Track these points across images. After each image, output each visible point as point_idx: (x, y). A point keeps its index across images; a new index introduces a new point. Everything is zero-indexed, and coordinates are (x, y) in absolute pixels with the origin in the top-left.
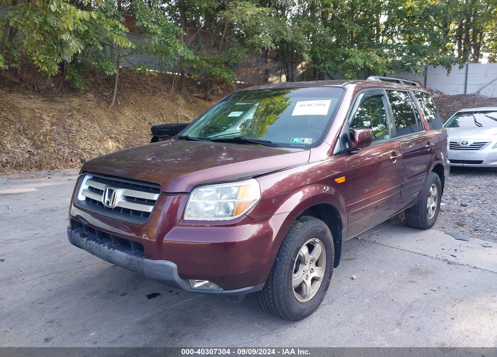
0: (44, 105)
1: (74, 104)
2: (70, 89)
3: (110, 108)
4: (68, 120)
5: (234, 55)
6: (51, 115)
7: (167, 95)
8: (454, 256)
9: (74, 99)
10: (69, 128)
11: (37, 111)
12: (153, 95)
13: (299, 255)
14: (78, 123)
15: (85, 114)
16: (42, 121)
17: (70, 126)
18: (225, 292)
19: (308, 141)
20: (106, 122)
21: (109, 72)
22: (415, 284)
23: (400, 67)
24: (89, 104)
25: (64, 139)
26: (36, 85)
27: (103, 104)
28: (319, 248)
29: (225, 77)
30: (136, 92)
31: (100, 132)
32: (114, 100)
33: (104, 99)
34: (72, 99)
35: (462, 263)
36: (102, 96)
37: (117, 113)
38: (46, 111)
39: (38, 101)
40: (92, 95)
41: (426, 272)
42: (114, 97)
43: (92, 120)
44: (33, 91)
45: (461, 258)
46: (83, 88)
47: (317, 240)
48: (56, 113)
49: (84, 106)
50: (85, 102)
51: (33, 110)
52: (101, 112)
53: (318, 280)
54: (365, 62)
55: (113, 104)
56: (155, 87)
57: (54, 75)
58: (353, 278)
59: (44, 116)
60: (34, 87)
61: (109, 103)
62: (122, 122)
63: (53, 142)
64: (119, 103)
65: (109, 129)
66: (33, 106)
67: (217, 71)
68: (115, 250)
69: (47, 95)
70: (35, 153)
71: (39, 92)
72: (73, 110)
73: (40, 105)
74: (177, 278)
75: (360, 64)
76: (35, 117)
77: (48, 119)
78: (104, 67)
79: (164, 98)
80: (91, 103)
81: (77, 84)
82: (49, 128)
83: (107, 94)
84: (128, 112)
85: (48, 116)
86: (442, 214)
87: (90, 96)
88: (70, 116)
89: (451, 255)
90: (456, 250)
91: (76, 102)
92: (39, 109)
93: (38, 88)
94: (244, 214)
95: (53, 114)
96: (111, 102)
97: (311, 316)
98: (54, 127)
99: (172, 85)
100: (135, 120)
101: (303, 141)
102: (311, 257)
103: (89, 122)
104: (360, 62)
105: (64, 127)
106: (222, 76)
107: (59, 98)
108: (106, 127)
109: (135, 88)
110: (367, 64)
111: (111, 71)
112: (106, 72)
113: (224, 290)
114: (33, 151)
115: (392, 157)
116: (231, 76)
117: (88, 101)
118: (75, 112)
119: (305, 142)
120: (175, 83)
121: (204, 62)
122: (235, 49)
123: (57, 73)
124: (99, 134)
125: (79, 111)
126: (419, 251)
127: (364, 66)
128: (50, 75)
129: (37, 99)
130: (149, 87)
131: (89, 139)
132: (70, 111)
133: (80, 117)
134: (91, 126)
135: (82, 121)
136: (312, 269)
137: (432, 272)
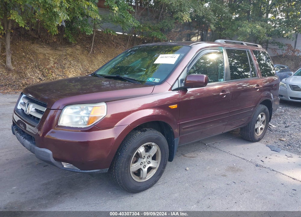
0: (51, 52)
1: (68, 52)
2: (66, 42)
3: (89, 54)
4: (64, 61)
5: (166, 24)
6: (54, 58)
7: (125, 48)
8: (263, 161)
9: (69, 49)
10: (64, 66)
11: (47, 55)
12: (116, 48)
13: (137, 152)
14: (69, 63)
15: (74, 58)
16: (49, 61)
17: (64, 64)
18: (81, 171)
19: (157, 80)
20: (86, 63)
21: (88, 33)
22: (225, 177)
23: (277, 34)
24: (77, 52)
25: (60, 72)
26: (48, 39)
27: (86, 52)
28: (155, 149)
29: (159, 38)
30: (105, 46)
31: (81, 69)
32: (92, 50)
33: (86, 49)
34: (67, 49)
35: (265, 166)
36: (85, 47)
37: (93, 58)
38: (52, 55)
39: (48, 49)
40: (79, 47)
41: (237, 170)
42: (92, 48)
43: (78, 61)
44: (45, 43)
45: (267, 163)
46: (73, 42)
47: (153, 144)
48: (57, 57)
49: (74, 53)
50: (75, 51)
51: (45, 54)
52: (84, 57)
53: (154, 169)
54: (252, 30)
55: (91, 52)
56: (117, 43)
57: (56, 34)
58: (186, 170)
59: (51, 58)
60: (46, 41)
61: (89, 52)
62: (96, 63)
63: (54, 73)
64: (95, 52)
65: (87, 67)
66: (45, 52)
67: (155, 34)
68: (26, 140)
69: (53, 46)
70: (43, 79)
71: (49, 44)
72: (68, 55)
73: (49, 51)
74: (52, 160)
75: (249, 32)
76: (45, 58)
77: (52, 59)
78: (85, 30)
79: (122, 50)
80: (79, 51)
81: (70, 40)
82: (52, 65)
83: (88, 46)
84: (100, 58)
85: (53, 58)
86: (271, 133)
87: (78, 47)
88: (65, 58)
89: (261, 161)
90: (266, 158)
91: (70, 50)
92: (48, 54)
93: (48, 42)
94: (94, 125)
95: (56, 57)
96: (90, 51)
97: (146, 191)
98: (55, 65)
99: (127, 42)
100: (104, 63)
101: (154, 80)
102: (148, 154)
103: (76, 63)
104: (249, 30)
105: (61, 65)
106: (157, 37)
107: (60, 48)
108: (85, 66)
109: (105, 43)
110: (253, 31)
111: (89, 33)
112: (87, 33)
113: (81, 170)
114: (42, 78)
115: (222, 93)
116: (163, 37)
117: (77, 50)
118: (68, 56)
119: (155, 81)
120: (129, 41)
121: (147, 28)
122: (167, 21)
123: (57, 33)
124: (81, 70)
125: (71, 56)
126: (241, 156)
127: (251, 33)
128: (53, 34)
129: (48, 48)
130: (114, 43)
131: (74, 72)
132: (66, 55)
133: (71, 59)
134: (77, 65)
135: (72, 62)
136: (149, 161)
137: (241, 170)
